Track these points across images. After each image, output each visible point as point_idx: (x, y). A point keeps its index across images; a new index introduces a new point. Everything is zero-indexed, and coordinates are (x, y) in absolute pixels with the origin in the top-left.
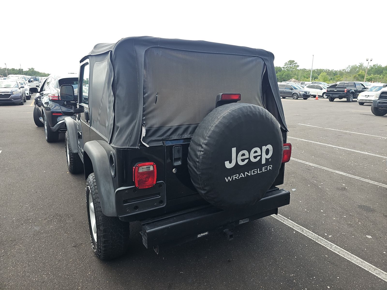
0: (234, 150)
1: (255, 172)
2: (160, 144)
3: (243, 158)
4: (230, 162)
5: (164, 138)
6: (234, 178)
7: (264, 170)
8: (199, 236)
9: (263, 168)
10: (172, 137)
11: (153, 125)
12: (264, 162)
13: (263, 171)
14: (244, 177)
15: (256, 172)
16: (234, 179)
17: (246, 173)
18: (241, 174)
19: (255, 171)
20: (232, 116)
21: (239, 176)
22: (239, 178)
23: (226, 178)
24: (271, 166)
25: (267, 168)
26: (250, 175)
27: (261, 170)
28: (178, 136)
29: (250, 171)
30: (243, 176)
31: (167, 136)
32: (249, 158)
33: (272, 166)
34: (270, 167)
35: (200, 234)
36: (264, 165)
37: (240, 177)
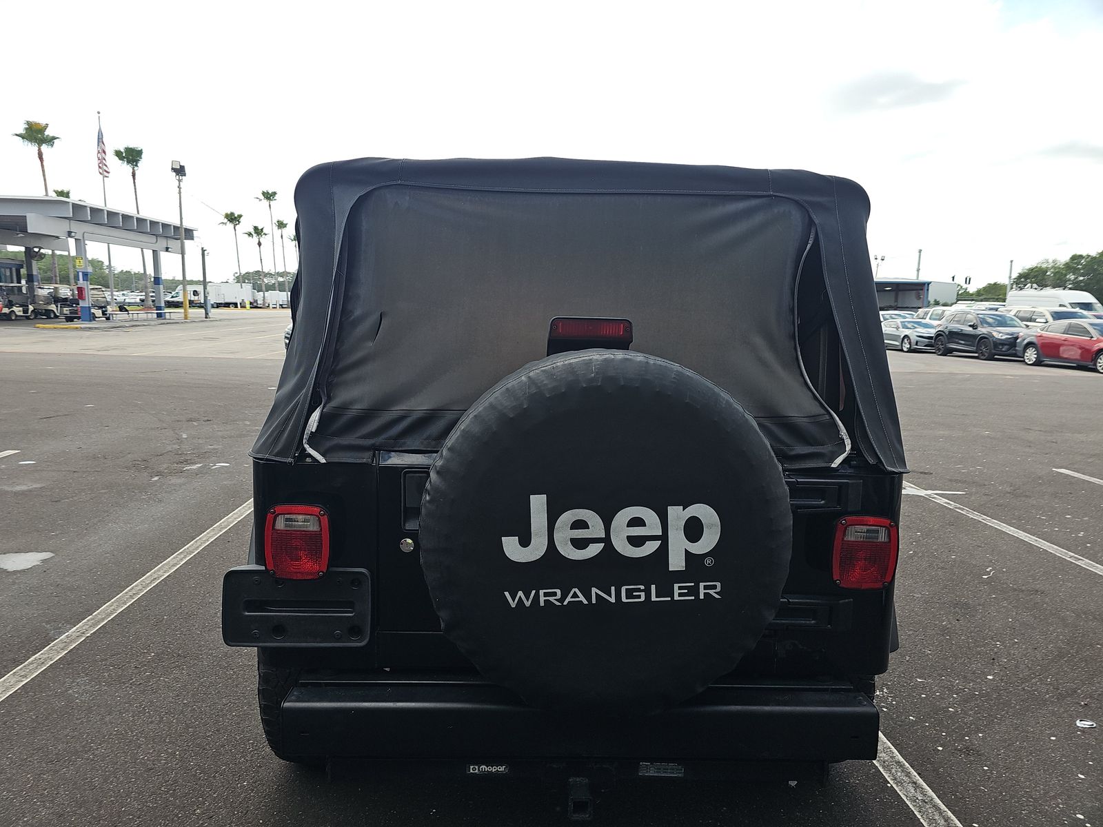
0: (538, 503)
1: (639, 597)
2: (365, 458)
3: (578, 535)
4: (525, 542)
5: (377, 444)
6: (542, 599)
7: (680, 595)
8: (473, 769)
9: (676, 586)
10: (405, 443)
11: (352, 402)
12: (676, 562)
13: (676, 598)
14: (585, 602)
15: (643, 594)
16: (542, 604)
17: (594, 590)
18: (574, 590)
19: (639, 590)
20: (533, 390)
21: (564, 597)
22: (565, 603)
23: (507, 594)
24: (714, 587)
25: (694, 591)
26: (613, 600)
27: (665, 590)
28: (425, 442)
29: (613, 588)
30: (582, 598)
31: (390, 438)
32: (607, 540)
33: (718, 584)
34: (709, 590)
35: (479, 764)
36: (679, 576)
37: (569, 599)
